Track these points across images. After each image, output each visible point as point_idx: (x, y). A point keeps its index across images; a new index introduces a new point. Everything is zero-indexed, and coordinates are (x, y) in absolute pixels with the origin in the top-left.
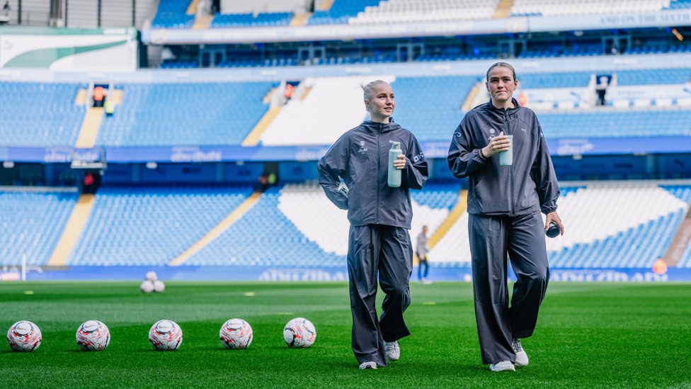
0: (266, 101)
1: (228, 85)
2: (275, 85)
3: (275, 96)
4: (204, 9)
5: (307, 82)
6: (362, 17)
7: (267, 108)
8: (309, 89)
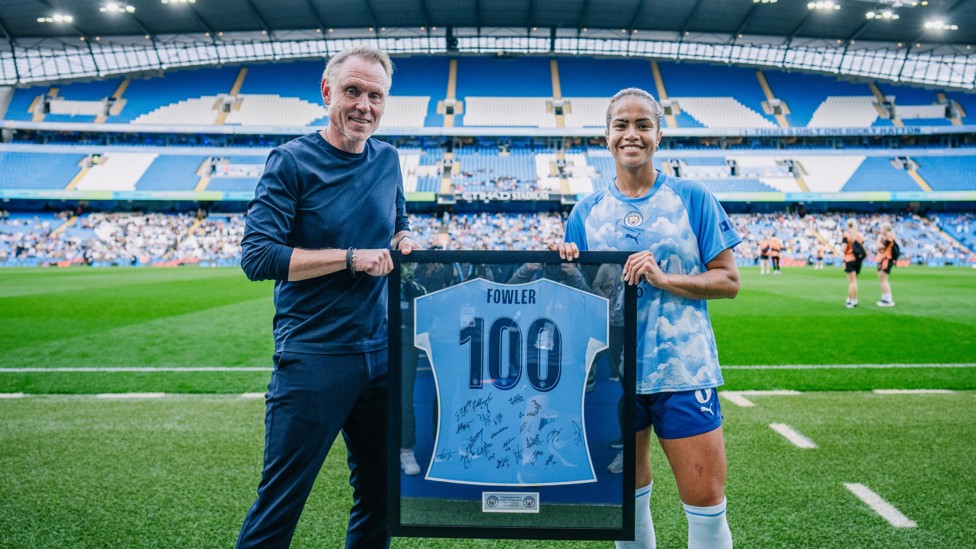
0: (80, 165)
1: (57, 155)
2: (86, 156)
3: (84, 163)
4: (40, 110)
5: (106, 155)
6: (138, 120)
7: (81, 169)
8: (106, 159)
